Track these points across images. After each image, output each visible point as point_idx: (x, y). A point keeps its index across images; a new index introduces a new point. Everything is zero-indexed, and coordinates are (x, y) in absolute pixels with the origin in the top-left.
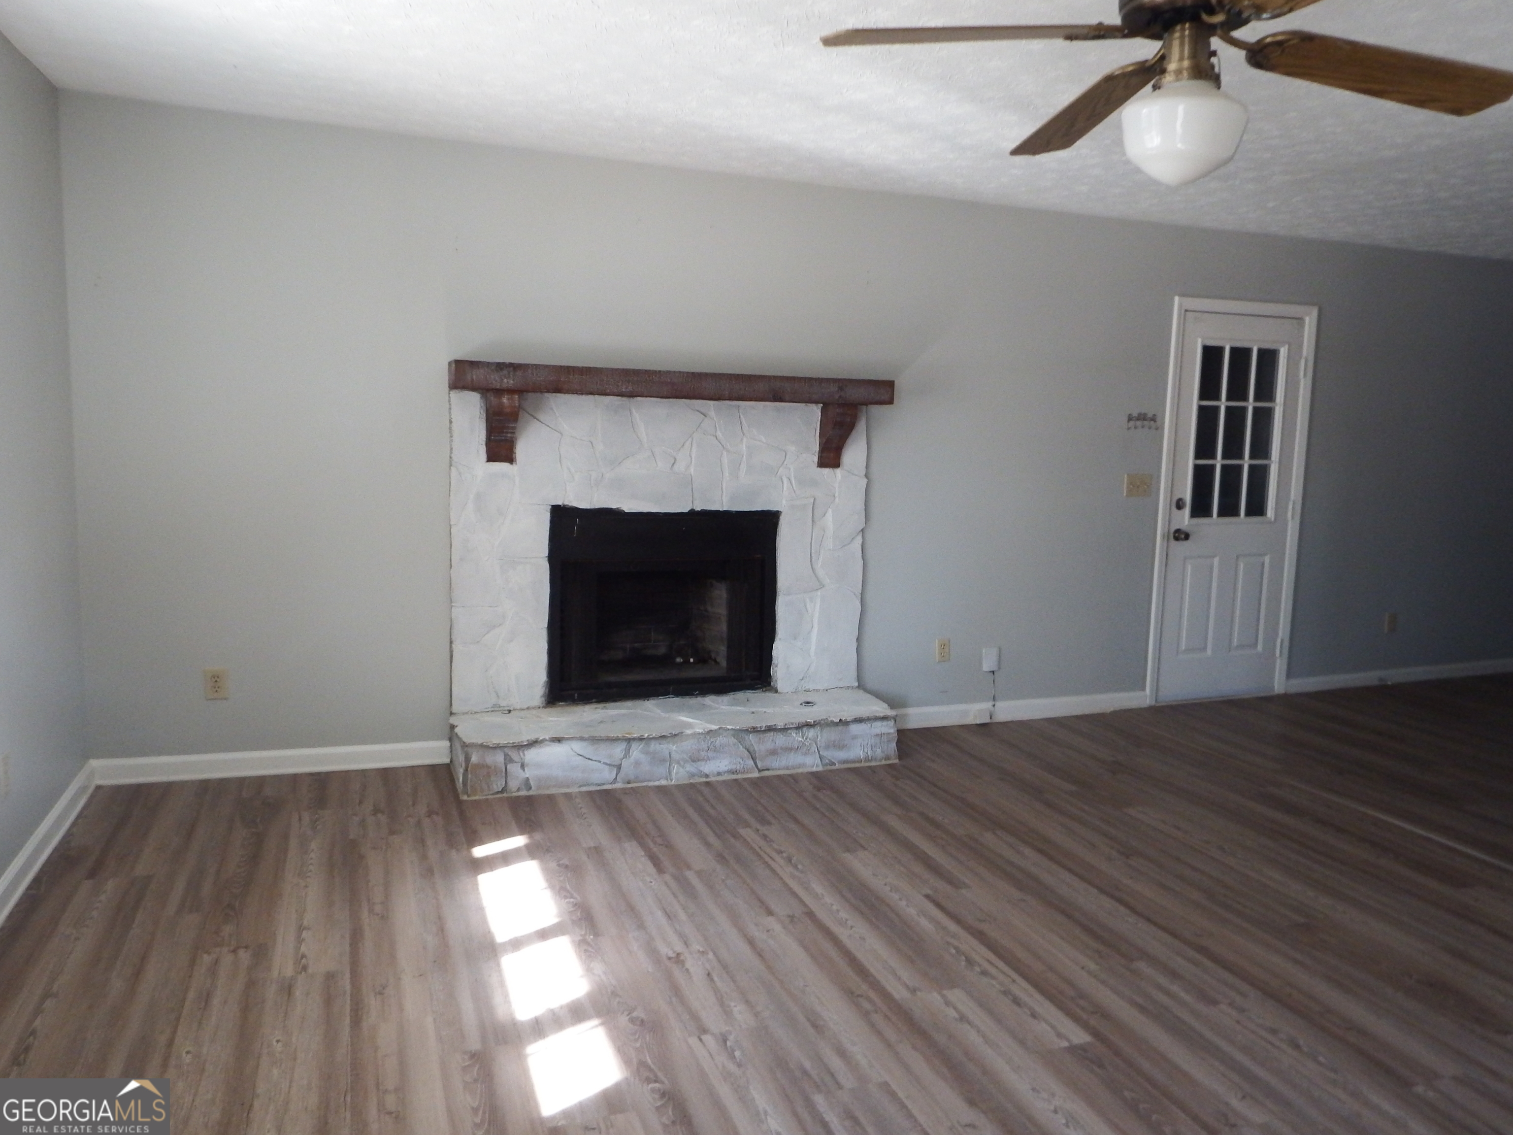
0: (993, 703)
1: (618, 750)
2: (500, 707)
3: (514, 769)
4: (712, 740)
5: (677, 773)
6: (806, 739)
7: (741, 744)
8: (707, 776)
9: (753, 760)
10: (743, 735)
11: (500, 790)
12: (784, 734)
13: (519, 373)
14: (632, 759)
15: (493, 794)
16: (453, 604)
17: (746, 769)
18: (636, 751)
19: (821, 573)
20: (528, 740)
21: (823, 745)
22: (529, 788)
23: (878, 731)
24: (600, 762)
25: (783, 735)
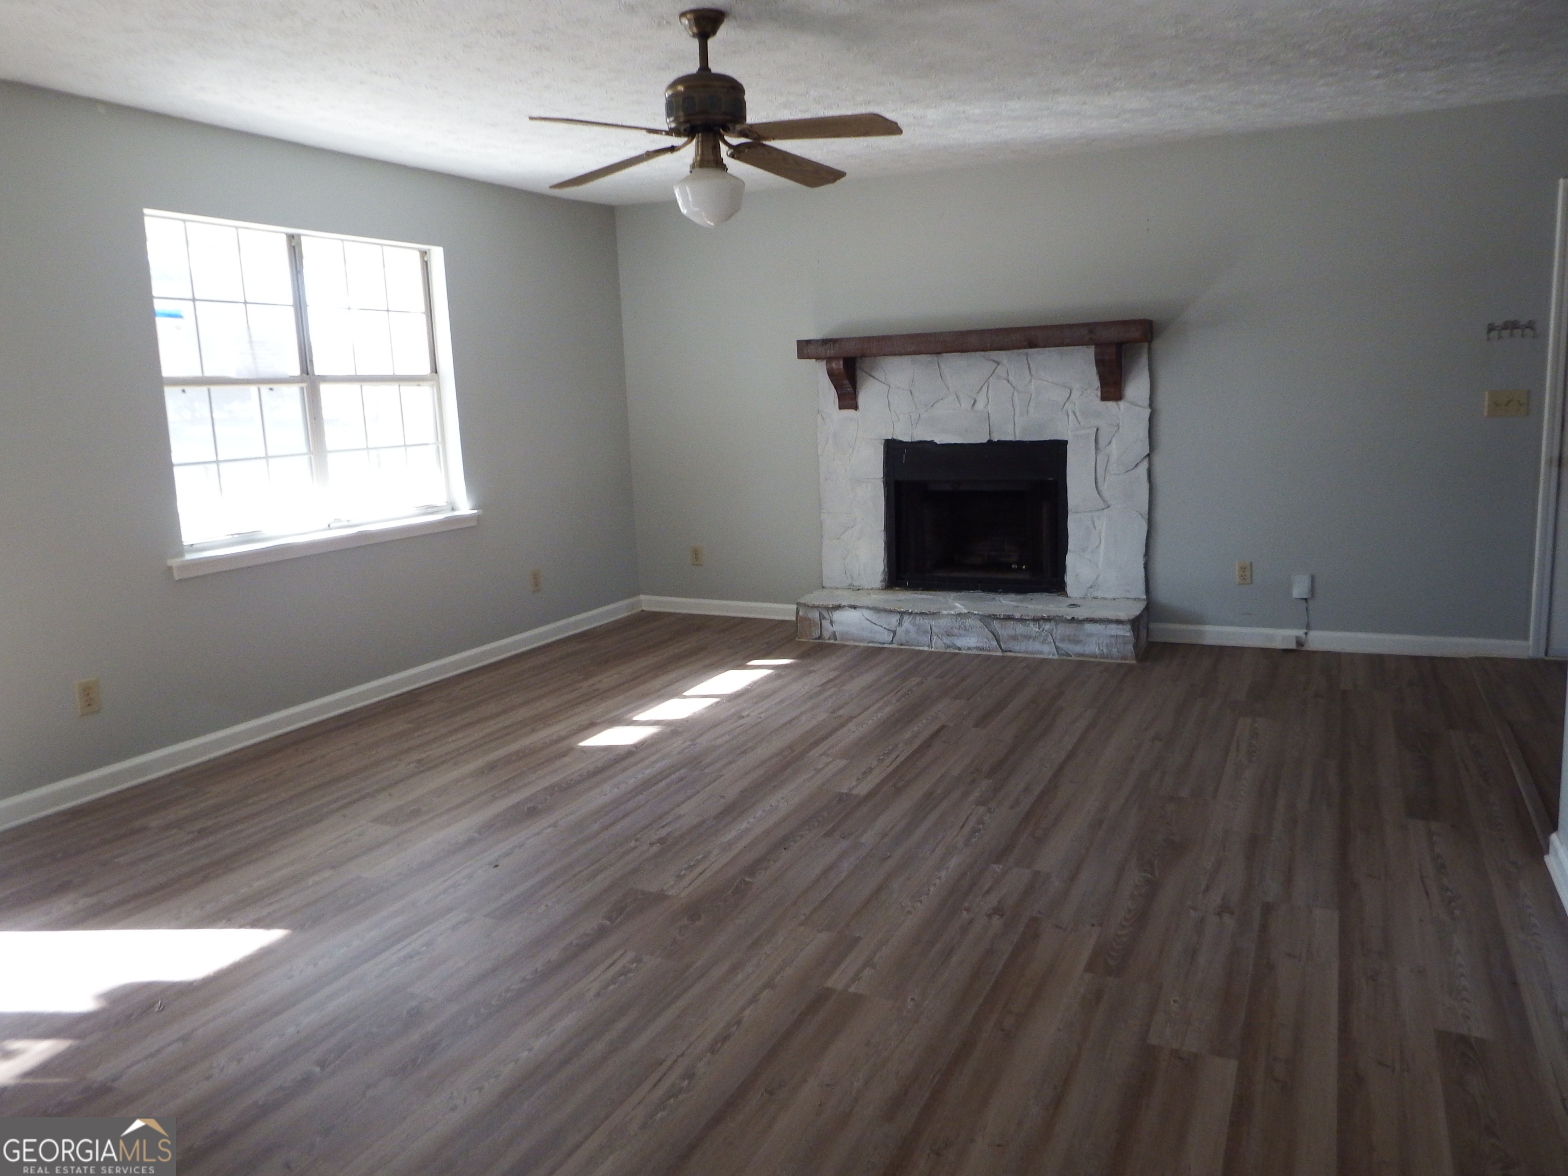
0: (1306, 631)
1: (894, 619)
2: (854, 586)
3: (826, 623)
4: (962, 621)
5: (935, 643)
6: (1043, 630)
7: (987, 628)
8: (959, 649)
9: (997, 642)
10: (989, 620)
11: (818, 637)
12: (1024, 624)
13: (837, 345)
14: (903, 628)
15: (813, 639)
16: (822, 511)
17: (991, 648)
18: (907, 620)
19: (1106, 494)
20: (833, 605)
21: (1058, 637)
22: (836, 639)
23: (1113, 633)
24: (882, 627)
25: (1022, 624)
